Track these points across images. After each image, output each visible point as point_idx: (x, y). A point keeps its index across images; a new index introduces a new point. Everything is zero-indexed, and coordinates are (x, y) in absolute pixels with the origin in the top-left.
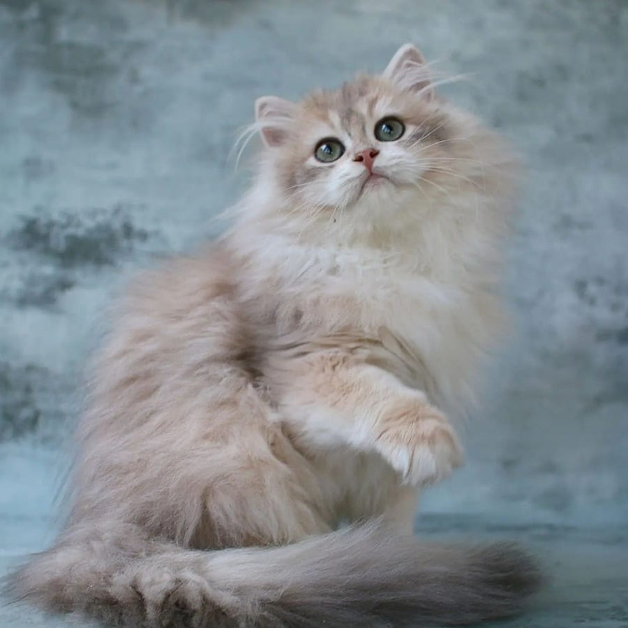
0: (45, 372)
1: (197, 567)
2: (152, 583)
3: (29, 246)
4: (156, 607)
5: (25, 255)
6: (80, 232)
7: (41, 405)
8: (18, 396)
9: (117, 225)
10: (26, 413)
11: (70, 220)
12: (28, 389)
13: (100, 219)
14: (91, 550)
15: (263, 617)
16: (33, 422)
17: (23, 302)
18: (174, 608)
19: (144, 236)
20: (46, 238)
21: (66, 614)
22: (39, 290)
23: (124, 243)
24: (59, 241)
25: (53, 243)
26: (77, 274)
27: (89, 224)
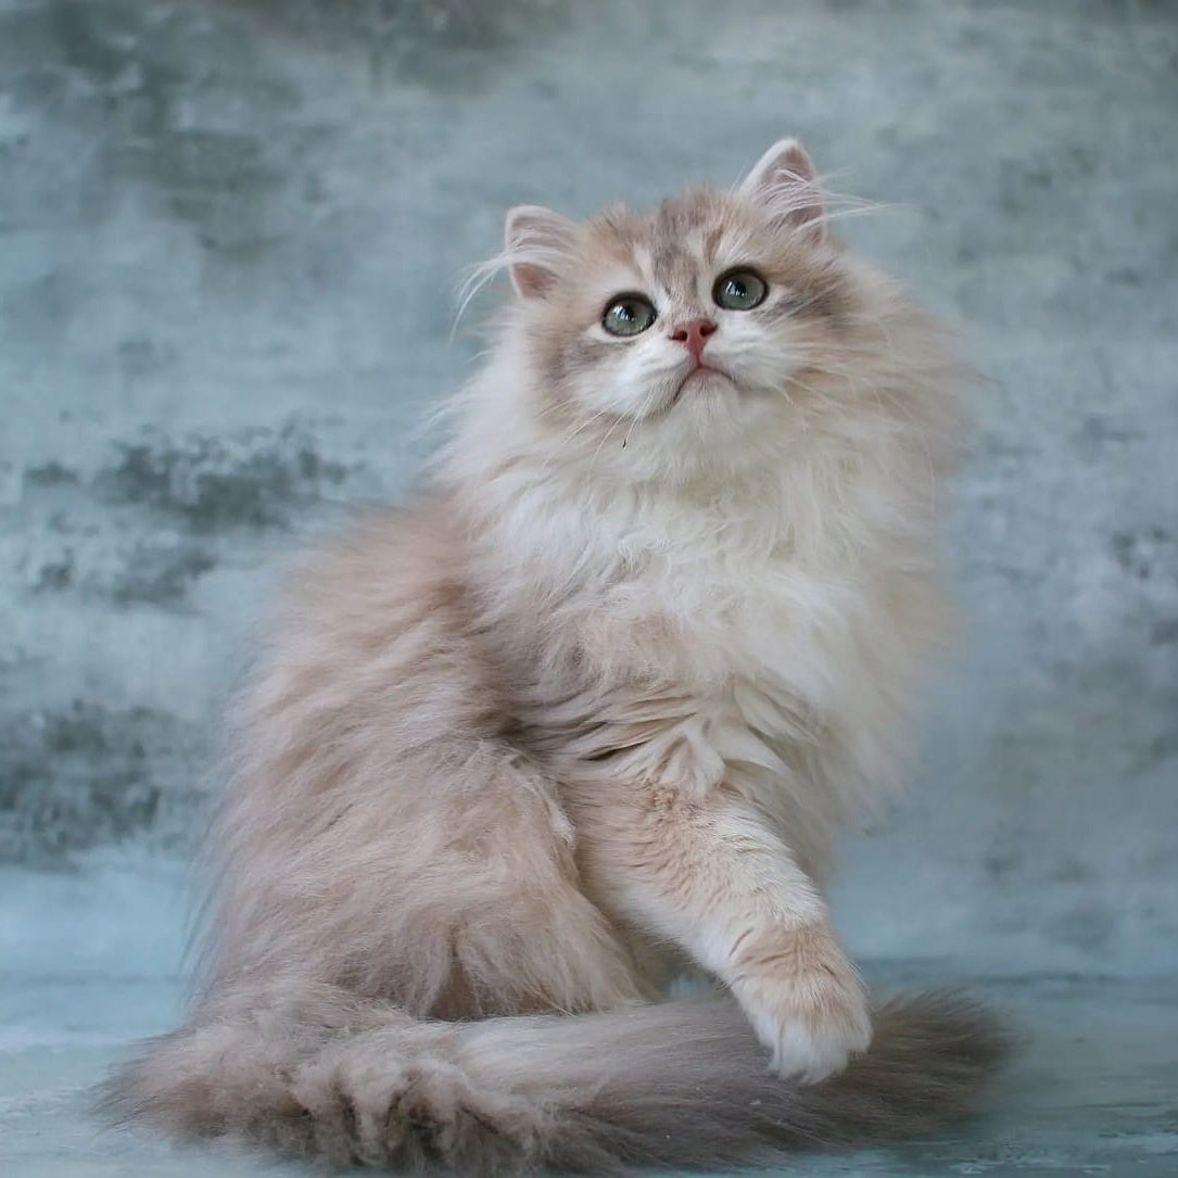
0: (168, 720)
1: (446, 1048)
2: (369, 1077)
3: (134, 496)
4: (377, 1119)
5: (128, 512)
6: (225, 469)
7: (159, 780)
8: (120, 763)
9: (289, 454)
10: (134, 794)
11: (207, 448)
12: (138, 751)
13: (259, 444)
14: (255, 1026)
15: (564, 1132)
16: (148, 809)
17: (126, 596)
18: (408, 1120)
19: (338, 474)
20: (164, 481)
21: (215, 1139)
22: (152, 574)
23: (303, 487)
24: (187, 488)
25: (176, 490)
26: (220, 545)
27: (240, 453)
